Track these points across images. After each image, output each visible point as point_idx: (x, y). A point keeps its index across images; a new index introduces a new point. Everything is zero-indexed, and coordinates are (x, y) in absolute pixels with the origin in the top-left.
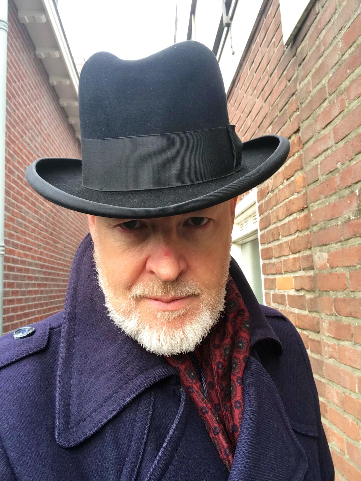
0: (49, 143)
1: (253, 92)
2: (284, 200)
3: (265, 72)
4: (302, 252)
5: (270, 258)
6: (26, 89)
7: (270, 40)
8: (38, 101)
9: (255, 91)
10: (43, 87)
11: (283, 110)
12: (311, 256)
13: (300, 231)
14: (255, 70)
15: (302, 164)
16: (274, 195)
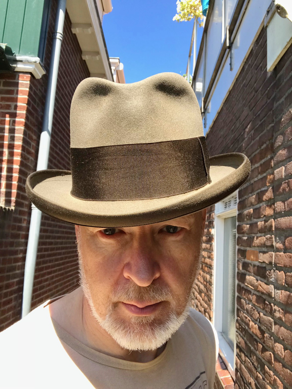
2: (257, 190)
3: (252, 89)
4: (266, 233)
5: (243, 234)
6: (72, 83)
7: (258, 65)
11: (263, 120)
13: (267, 217)
14: (246, 85)
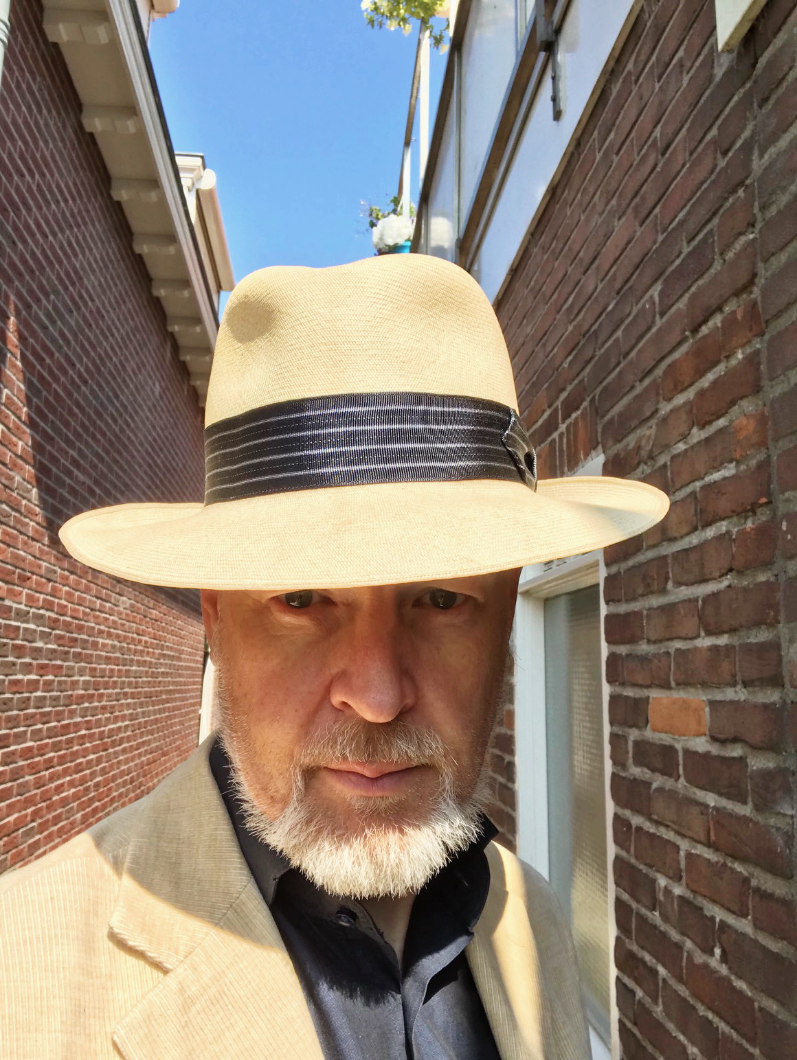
0: (98, 332)
1: (607, 204)
2: (689, 483)
4: (743, 633)
5: (633, 640)
8: (79, 230)
9: (614, 202)
10: (93, 199)
11: (701, 236)
12: (775, 646)
13: (740, 573)
14: (617, 146)
15: (758, 379)
16: (654, 472)
